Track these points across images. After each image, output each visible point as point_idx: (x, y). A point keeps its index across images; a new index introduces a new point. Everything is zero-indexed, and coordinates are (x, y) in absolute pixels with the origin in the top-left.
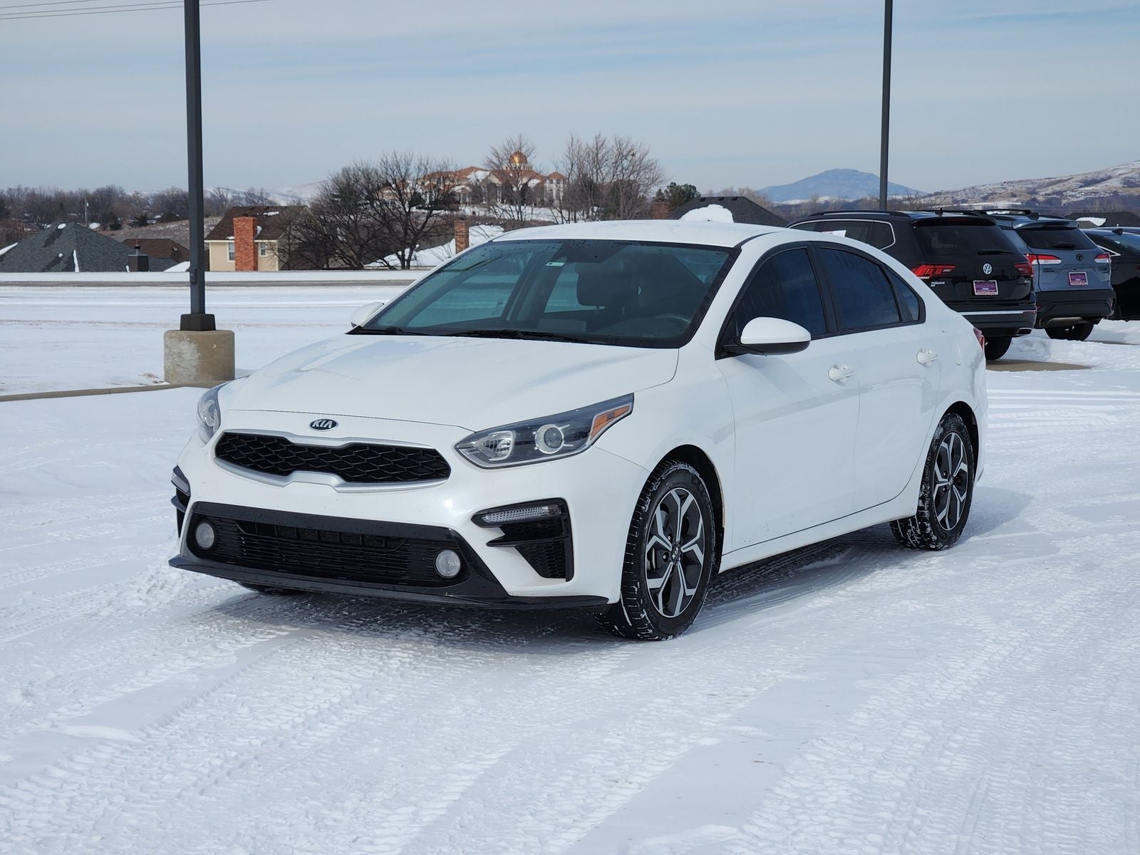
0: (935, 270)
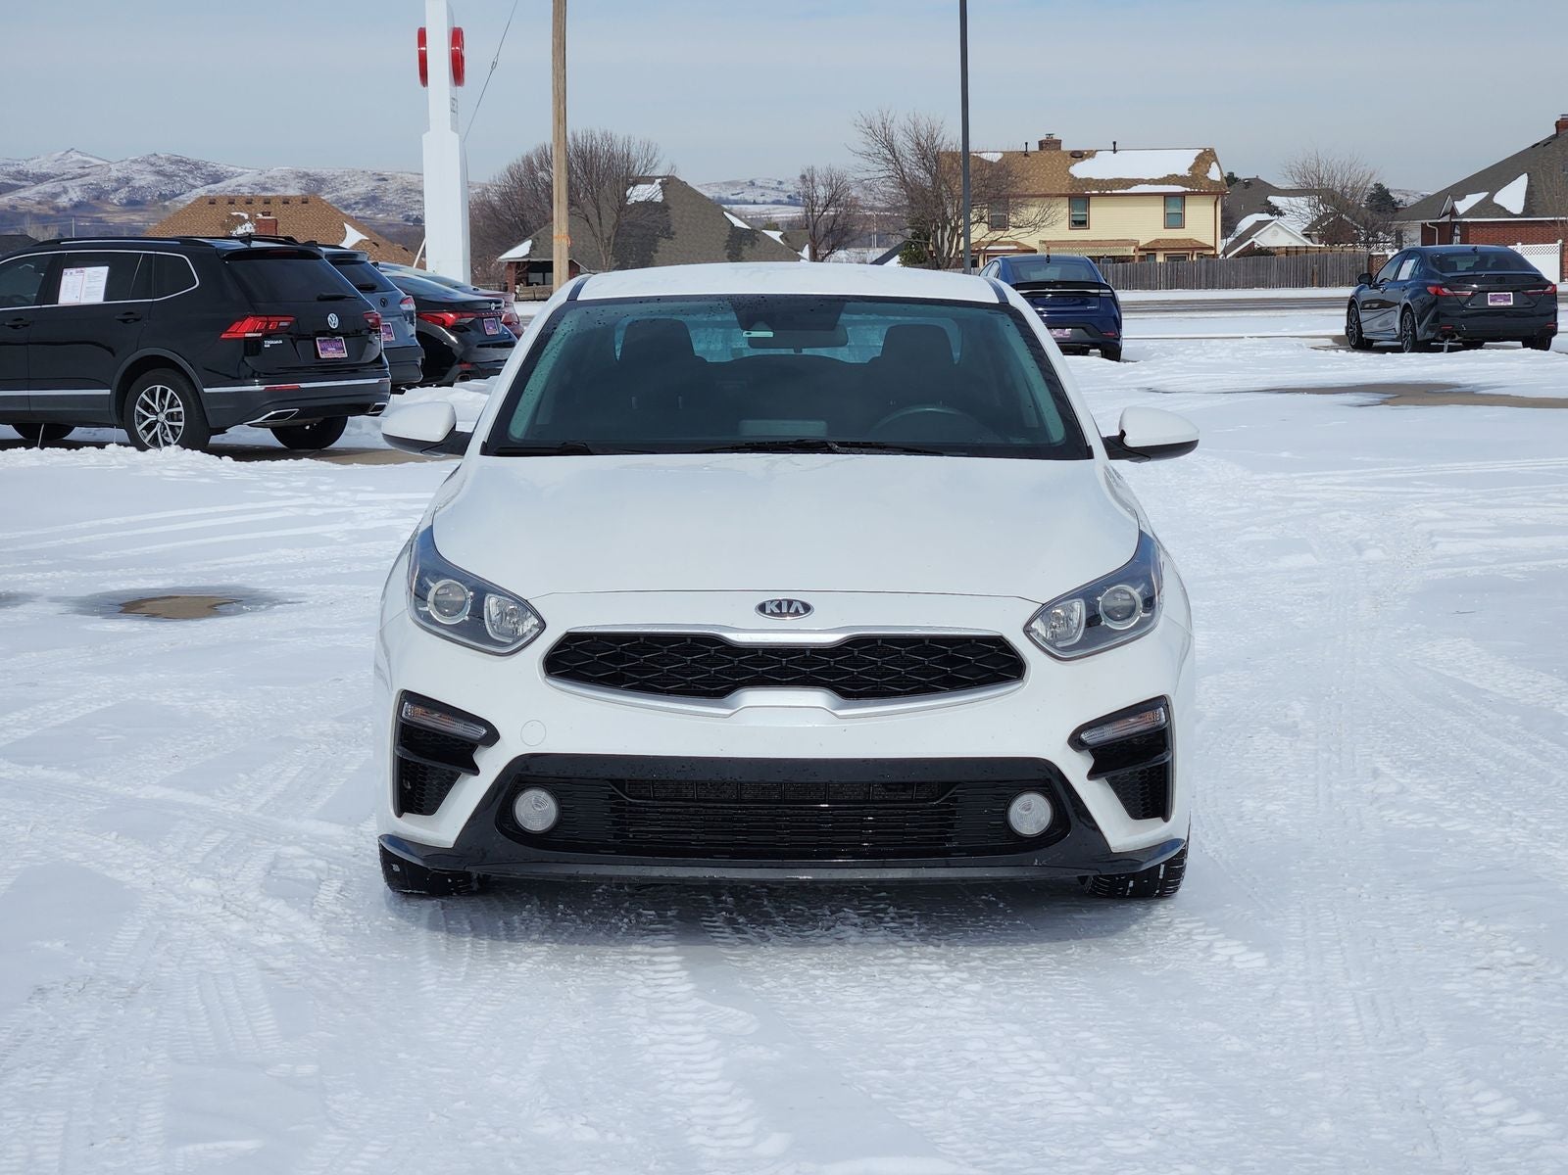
0: (269, 323)
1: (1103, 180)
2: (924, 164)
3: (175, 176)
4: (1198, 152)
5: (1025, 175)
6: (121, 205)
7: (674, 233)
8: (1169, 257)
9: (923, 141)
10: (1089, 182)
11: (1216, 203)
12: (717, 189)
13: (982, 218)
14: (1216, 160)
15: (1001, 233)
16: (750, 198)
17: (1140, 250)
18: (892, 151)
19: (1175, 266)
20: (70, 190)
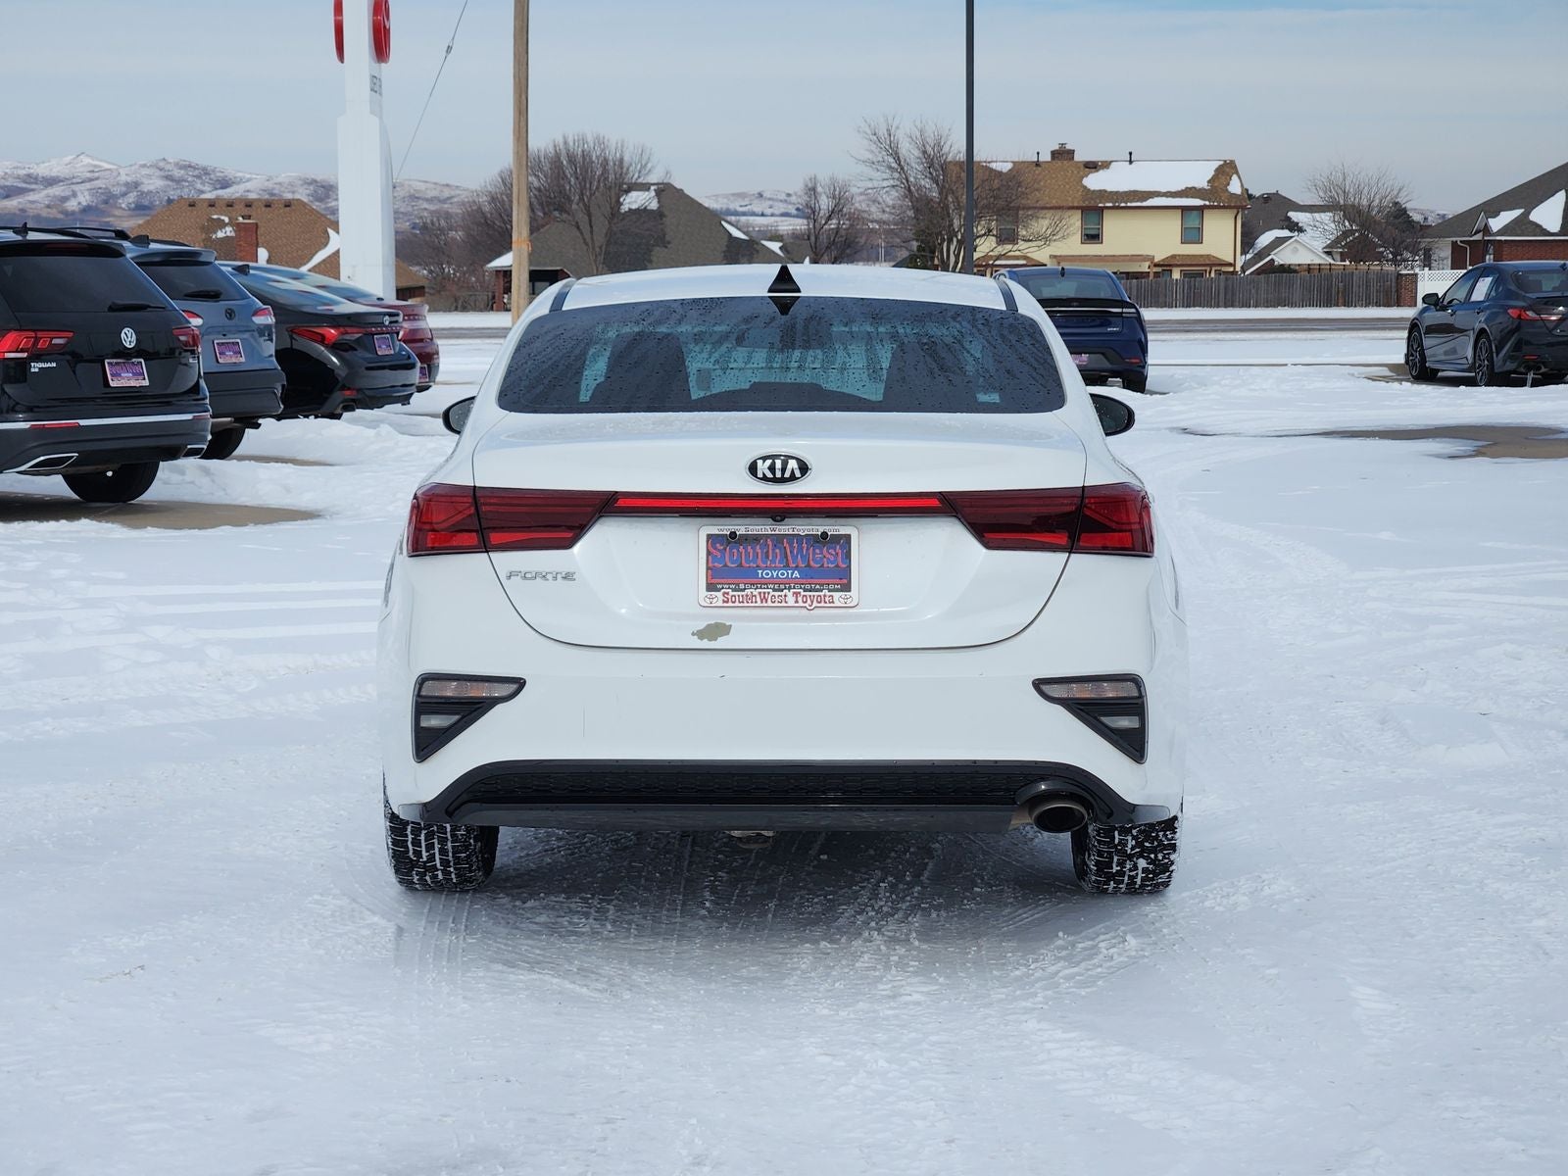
0: (37, 340)
1: (1117, 192)
2: (930, 173)
3: (183, 180)
4: (1217, 164)
5: (1036, 186)
6: (130, 209)
7: (669, 243)
8: (1185, 274)
9: (929, 150)
10: (1103, 194)
11: (1236, 218)
12: (725, 200)
13: (990, 231)
14: (1237, 173)
15: (1009, 247)
16: (757, 209)
17: (1156, 265)
18: (898, 159)
19: (1192, 284)
20: (79, 194)
